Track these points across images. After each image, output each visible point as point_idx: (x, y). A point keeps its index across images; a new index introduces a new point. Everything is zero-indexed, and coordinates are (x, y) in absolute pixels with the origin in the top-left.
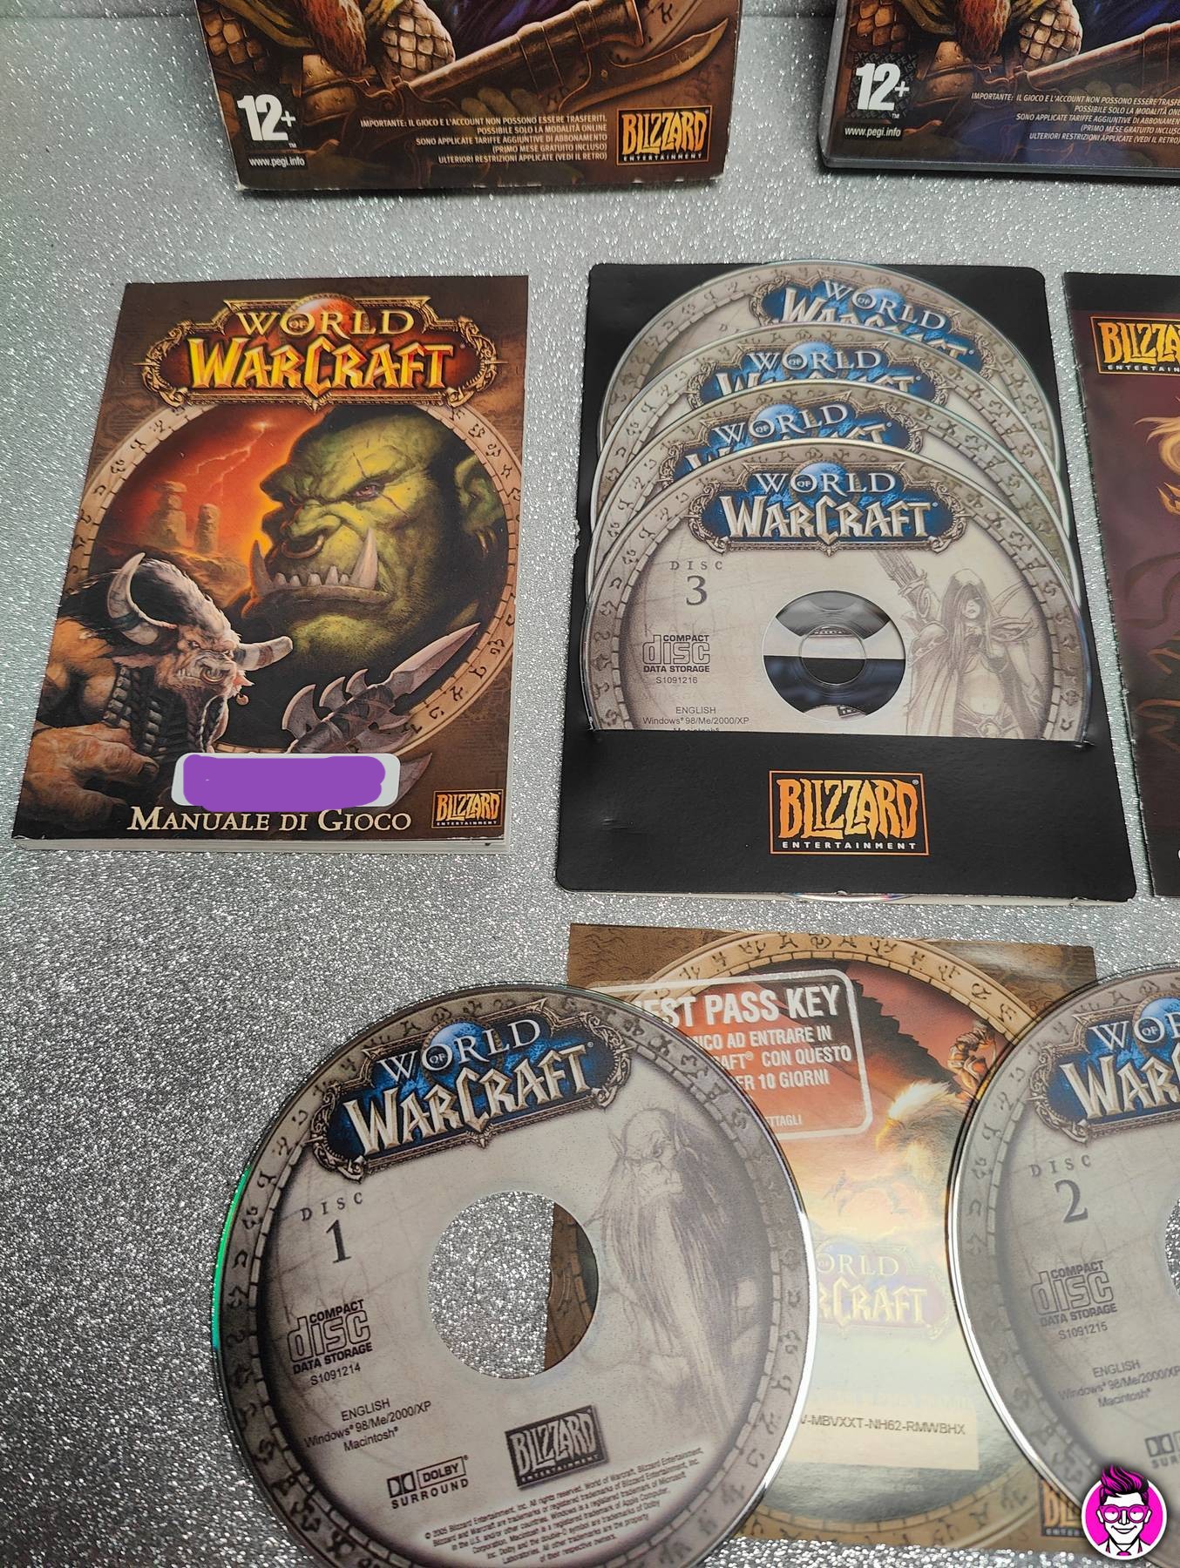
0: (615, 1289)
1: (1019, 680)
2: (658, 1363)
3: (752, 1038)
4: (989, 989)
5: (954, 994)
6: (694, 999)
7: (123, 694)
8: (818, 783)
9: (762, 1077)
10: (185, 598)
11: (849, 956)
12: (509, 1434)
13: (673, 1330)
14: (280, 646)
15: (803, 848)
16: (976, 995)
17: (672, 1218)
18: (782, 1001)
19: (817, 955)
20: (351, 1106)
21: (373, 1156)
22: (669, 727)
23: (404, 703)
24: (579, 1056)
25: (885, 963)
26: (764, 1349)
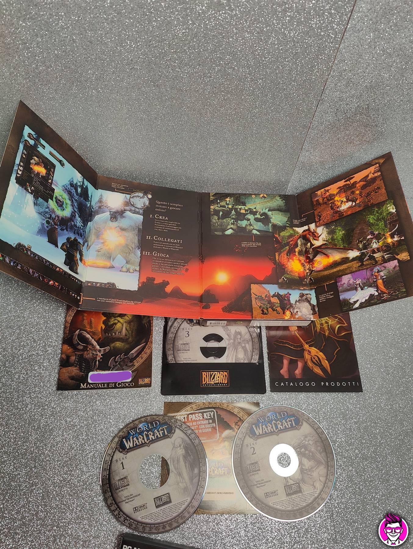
1: (247, 351)
2: (180, 484)
3: (197, 423)
4: (240, 411)
5: (234, 413)
6: (187, 416)
7: (77, 360)
8: (209, 373)
9: (199, 430)
10: (88, 339)
11: (215, 406)
12: (154, 499)
13: (183, 478)
14: (107, 348)
15: (207, 386)
16: (238, 413)
17: (183, 458)
18: (203, 415)
19: (209, 406)
20: (124, 440)
21: (128, 449)
22: (182, 362)
23: (132, 360)
24: (166, 428)
25: (222, 407)
26: (199, 481)
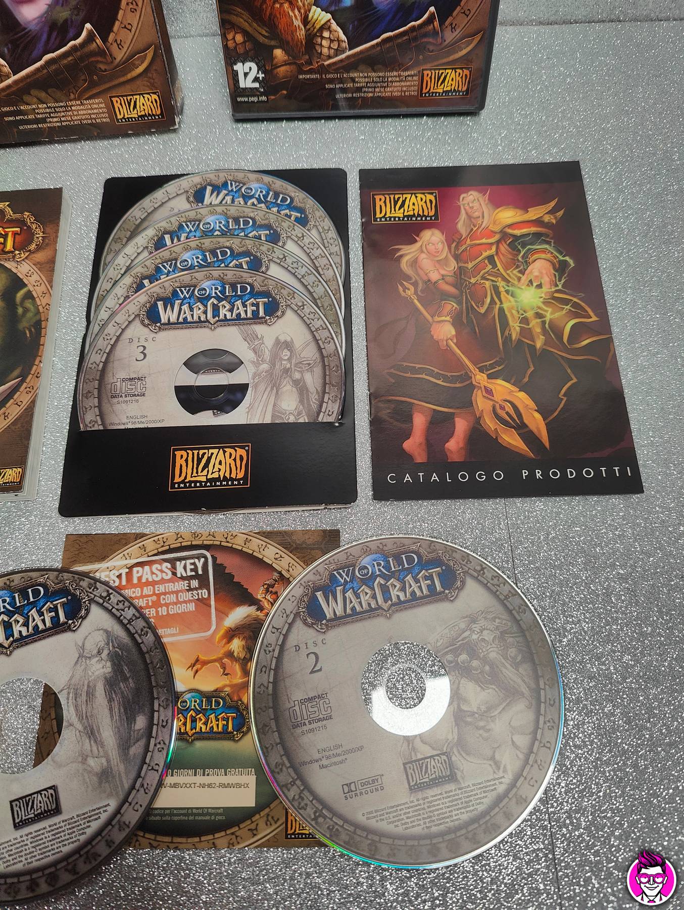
0: (71, 725)
1: (307, 390)
2: (91, 762)
3: (156, 589)
4: (283, 555)
5: (265, 559)
6: (127, 570)
8: (196, 452)
9: (160, 609)
11: (211, 542)
12: (12, 802)
13: (100, 743)
15: (185, 487)
16: (276, 559)
17: (105, 686)
18: (174, 567)
19: (194, 543)
22: (122, 427)
24: (63, 604)
25: (230, 545)
26: (147, 750)
